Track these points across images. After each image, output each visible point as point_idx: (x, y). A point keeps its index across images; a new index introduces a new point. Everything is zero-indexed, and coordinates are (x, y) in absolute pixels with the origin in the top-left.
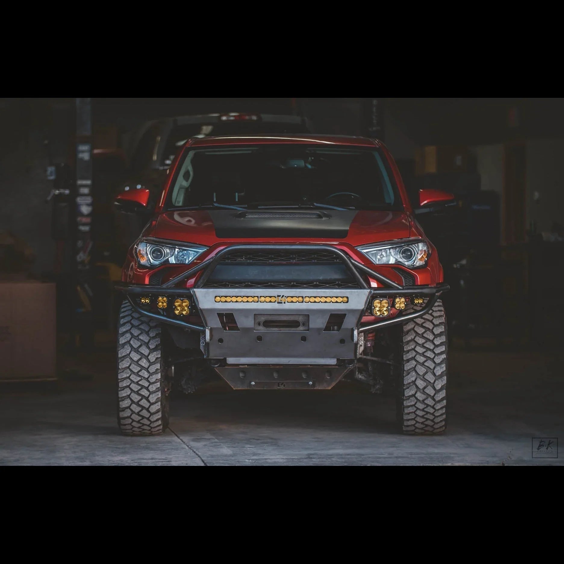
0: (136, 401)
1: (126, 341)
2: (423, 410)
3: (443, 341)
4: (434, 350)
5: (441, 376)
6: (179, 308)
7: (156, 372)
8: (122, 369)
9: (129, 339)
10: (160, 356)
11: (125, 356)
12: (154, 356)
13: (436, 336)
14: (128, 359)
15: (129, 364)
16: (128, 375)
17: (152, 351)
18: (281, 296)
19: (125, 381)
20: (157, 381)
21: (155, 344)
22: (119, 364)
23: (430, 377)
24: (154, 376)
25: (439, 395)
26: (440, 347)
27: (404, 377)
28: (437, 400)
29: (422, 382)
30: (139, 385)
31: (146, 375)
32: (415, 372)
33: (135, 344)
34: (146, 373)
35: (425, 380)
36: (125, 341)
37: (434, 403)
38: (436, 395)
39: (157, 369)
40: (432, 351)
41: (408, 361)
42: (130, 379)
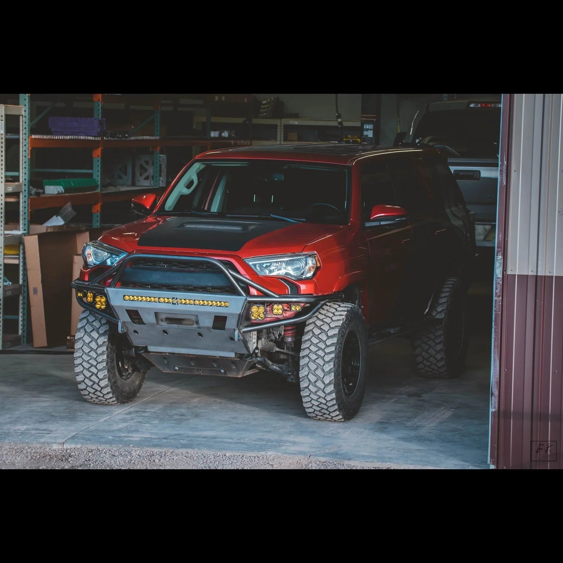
0: (88, 376)
1: (83, 325)
2: (317, 400)
3: (334, 342)
4: (325, 350)
5: (329, 372)
6: (99, 303)
7: (102, 354)
8: (77, 349)
9: (84, 324)
10: (107, 340)
11: (80, 338)
12: (102, 340)
13: (329, 337)
14: (82, 341)
15: (82, 345)
16: (81, 355)
17: (101, 335)
18: (175, 299)
19: (78, 360)
20: (104, 361)
21: (104, 330)
22: (74, 345)
23: (320, 373)
24: (101, 357)
25: (328, 389)
26: (330, 347)
27: (299, 370)
28: (327, 392)
29: (313, 377)
30: (89, 363)
31: (95, 355)
32: (308, 368)
33: (89, 328)
34: (94, 354)
35: (316, 375)
36: (81, 326)
37: (325, 395)
38: (325, 389)
39: (103, 351)
40: (323, 350)
41: (303, 357)
42: (82, 358)
